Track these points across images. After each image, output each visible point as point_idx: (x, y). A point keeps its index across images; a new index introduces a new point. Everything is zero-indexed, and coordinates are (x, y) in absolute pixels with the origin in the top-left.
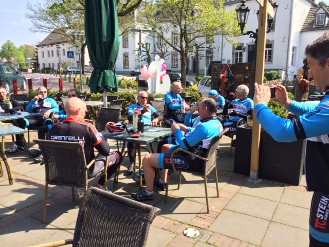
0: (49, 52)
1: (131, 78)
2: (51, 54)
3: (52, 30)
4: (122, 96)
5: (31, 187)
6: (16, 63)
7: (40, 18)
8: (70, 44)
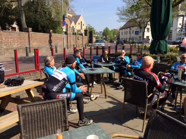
0: (125, 32)
1: (173, 46)
2: (126, 33)
3: (128, 20)
4: (168, 57)
5: (115, 101)
6: (109, 38)
7: (123, 15)
8: (137, 27)
